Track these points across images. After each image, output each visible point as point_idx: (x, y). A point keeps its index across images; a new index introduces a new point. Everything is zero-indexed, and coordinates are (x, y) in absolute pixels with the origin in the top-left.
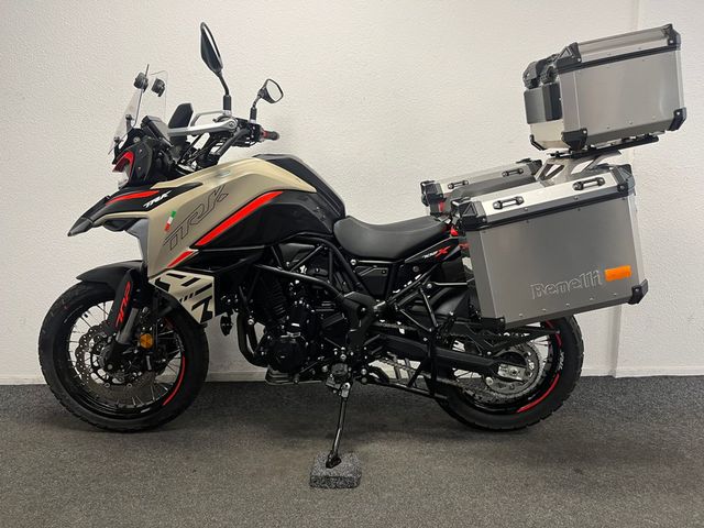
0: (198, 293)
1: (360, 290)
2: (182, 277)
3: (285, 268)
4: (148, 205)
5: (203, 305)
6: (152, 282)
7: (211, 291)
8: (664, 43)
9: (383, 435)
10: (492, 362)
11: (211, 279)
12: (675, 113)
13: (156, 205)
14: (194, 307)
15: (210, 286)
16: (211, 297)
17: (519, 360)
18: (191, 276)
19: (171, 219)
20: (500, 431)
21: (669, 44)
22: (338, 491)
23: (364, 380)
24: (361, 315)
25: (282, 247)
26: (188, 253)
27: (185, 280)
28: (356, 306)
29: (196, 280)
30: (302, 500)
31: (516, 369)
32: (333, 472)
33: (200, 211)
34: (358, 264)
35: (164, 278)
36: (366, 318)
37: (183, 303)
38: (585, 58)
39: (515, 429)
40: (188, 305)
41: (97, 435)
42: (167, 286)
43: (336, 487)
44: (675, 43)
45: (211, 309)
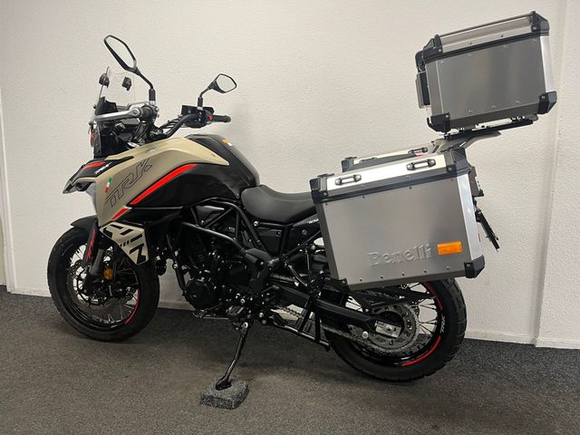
0: (132, 240)
1: (259, 248)
2: (120, 228)
3: (201, 226)
4: (97, 172)
5: (138, 250)
6: (101, 230)
7: (143, 240)
8: (528, 30)
9: (286, 369)
10: (369, 318)
11: (141, 231)
12: (540, 97)
13: (101, 172)
14: (131, 252)
15: (141, 236)
16: (143, 245)
17: (396, 319)
18: (127, 227)
19: (109, 183)
20: (385, 380)
21: (533, 31)
22: (218, 410)
23: (264, 322)
24: (260, 268)
25: (199, 208)
26: (124, 210)
27: (123, 230)
28: (255, 260)
29: (130, 230)
30: (186, 412)
31: (391, 327)
32: (218, 393)
33: (131, 178)
34: (259, 225)
35: (109, 228)
36: (263, 271)
37: (122, 248)
38: (446, 48)
39: (399, 381)
40: (126, 249)
41: (82, 340)
42: (110, 234)
43: (218, 406)
44: (539, 30)
45: (144, 254)
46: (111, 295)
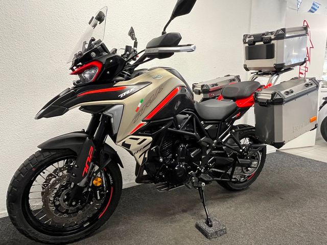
0: (144, 147)
2: (137, 139)
5: (143, 155)
6: (120, 144)
7: (149, 146)
11: (151, 139)
14: (140, 156)
15: (150, 143)
16: (148, 150)
26: (141, 125)
27: (139, 141)
29: (144, 140)
31: (256, 163)
34: (204, 123)
35: (128, 141)
42: (129, 146)
45: (146, 156)
46: (99, 198)
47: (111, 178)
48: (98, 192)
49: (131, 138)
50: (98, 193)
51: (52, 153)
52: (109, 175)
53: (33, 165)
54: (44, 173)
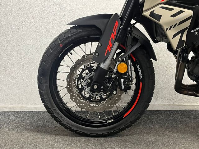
0: (181, 23)
2: (171, 9)
5: (180, 35)
7: (188, 23)
14: (175, 36)
15: (190, 18)
16: (186, 29)
27: (173, 12)
29: (181, 12)
35: (158, 10)
42: (159, 17)
45: (184, 38)
46: (123, 88)
47: (140, 71)
48: (122, 80)
49: (162, 7)
50: (122, 82)
51: (79, 31)
52: (138, 67)
53: (60, 41)
54: (71, 54)
